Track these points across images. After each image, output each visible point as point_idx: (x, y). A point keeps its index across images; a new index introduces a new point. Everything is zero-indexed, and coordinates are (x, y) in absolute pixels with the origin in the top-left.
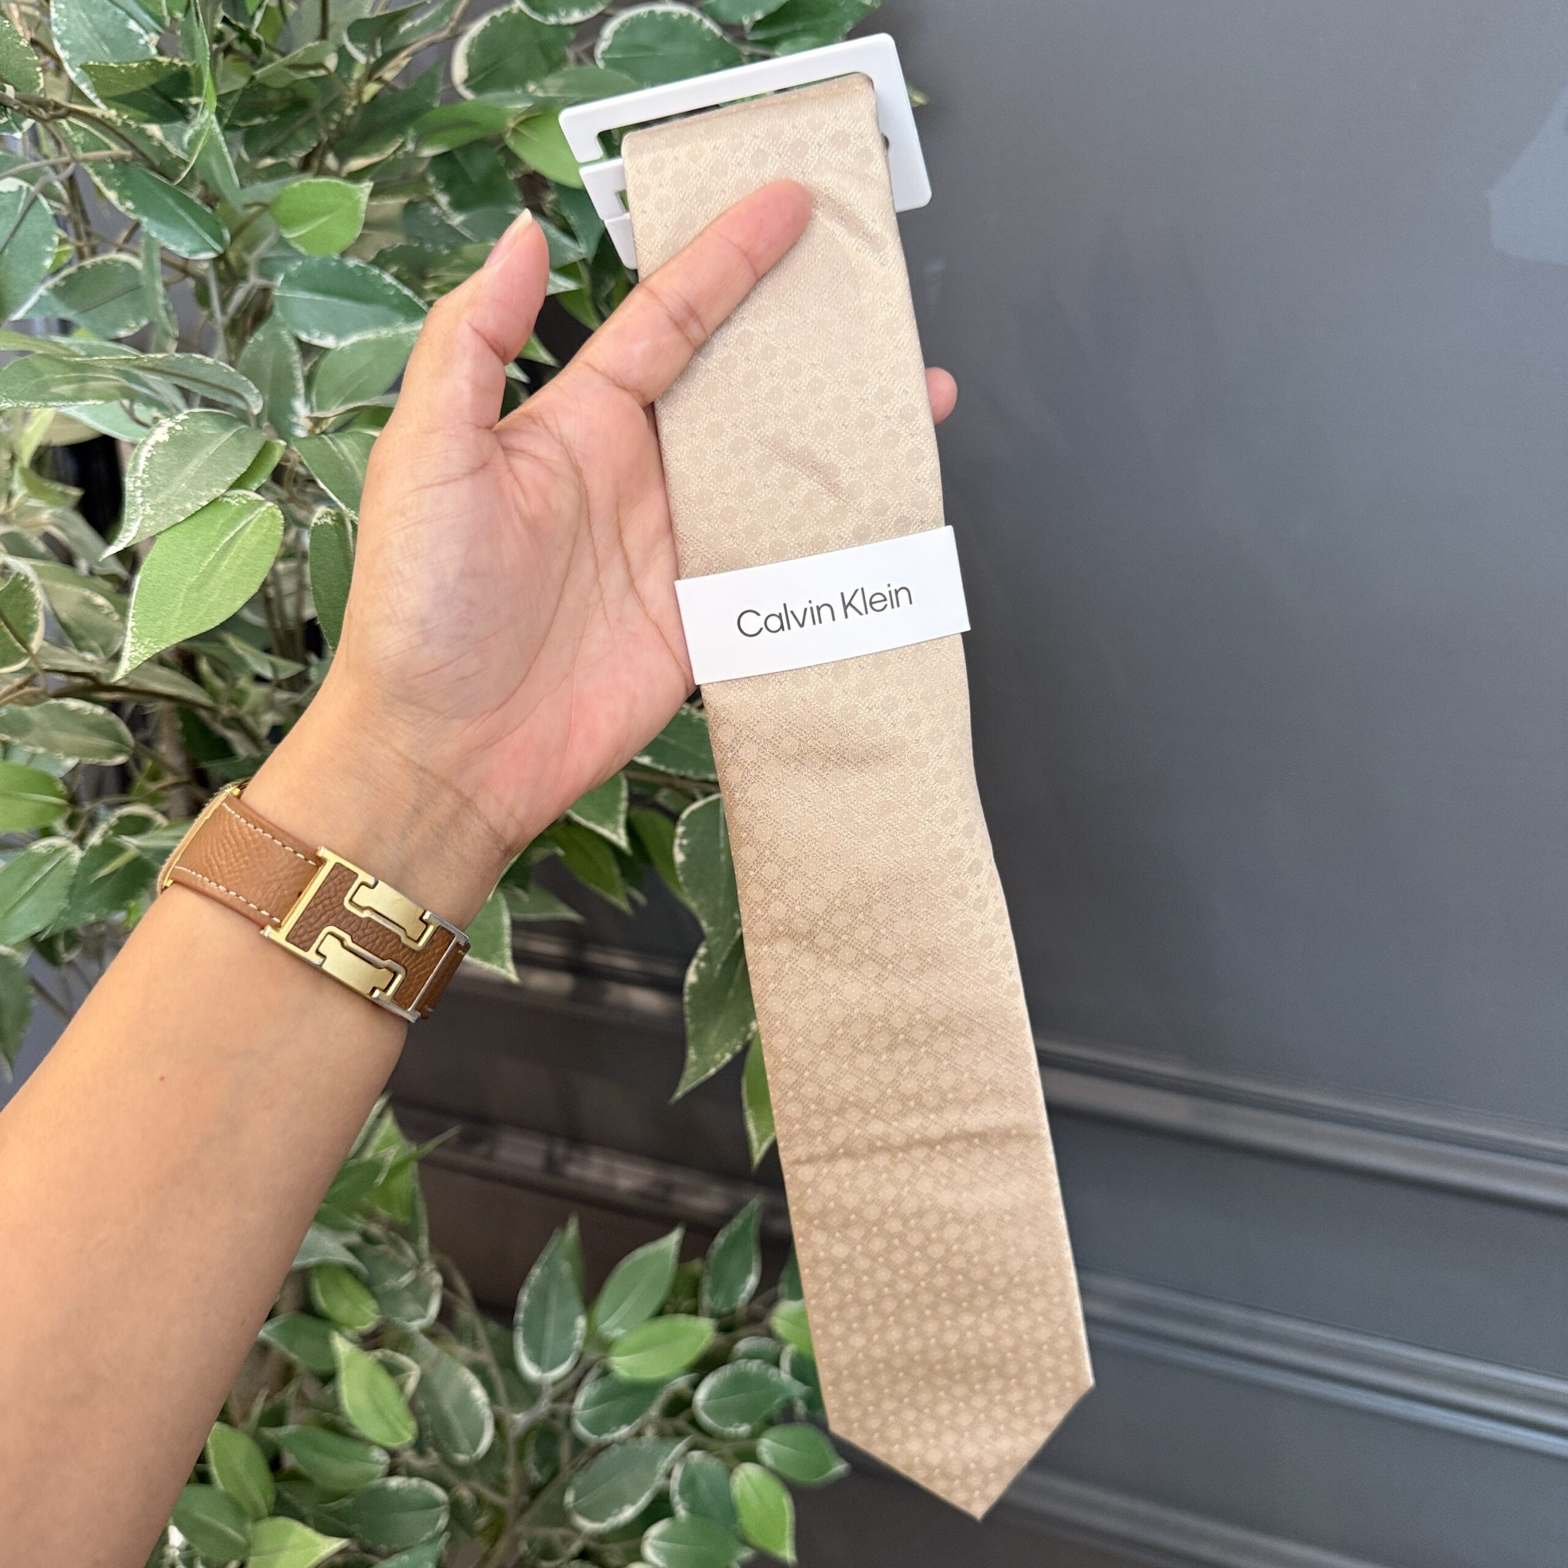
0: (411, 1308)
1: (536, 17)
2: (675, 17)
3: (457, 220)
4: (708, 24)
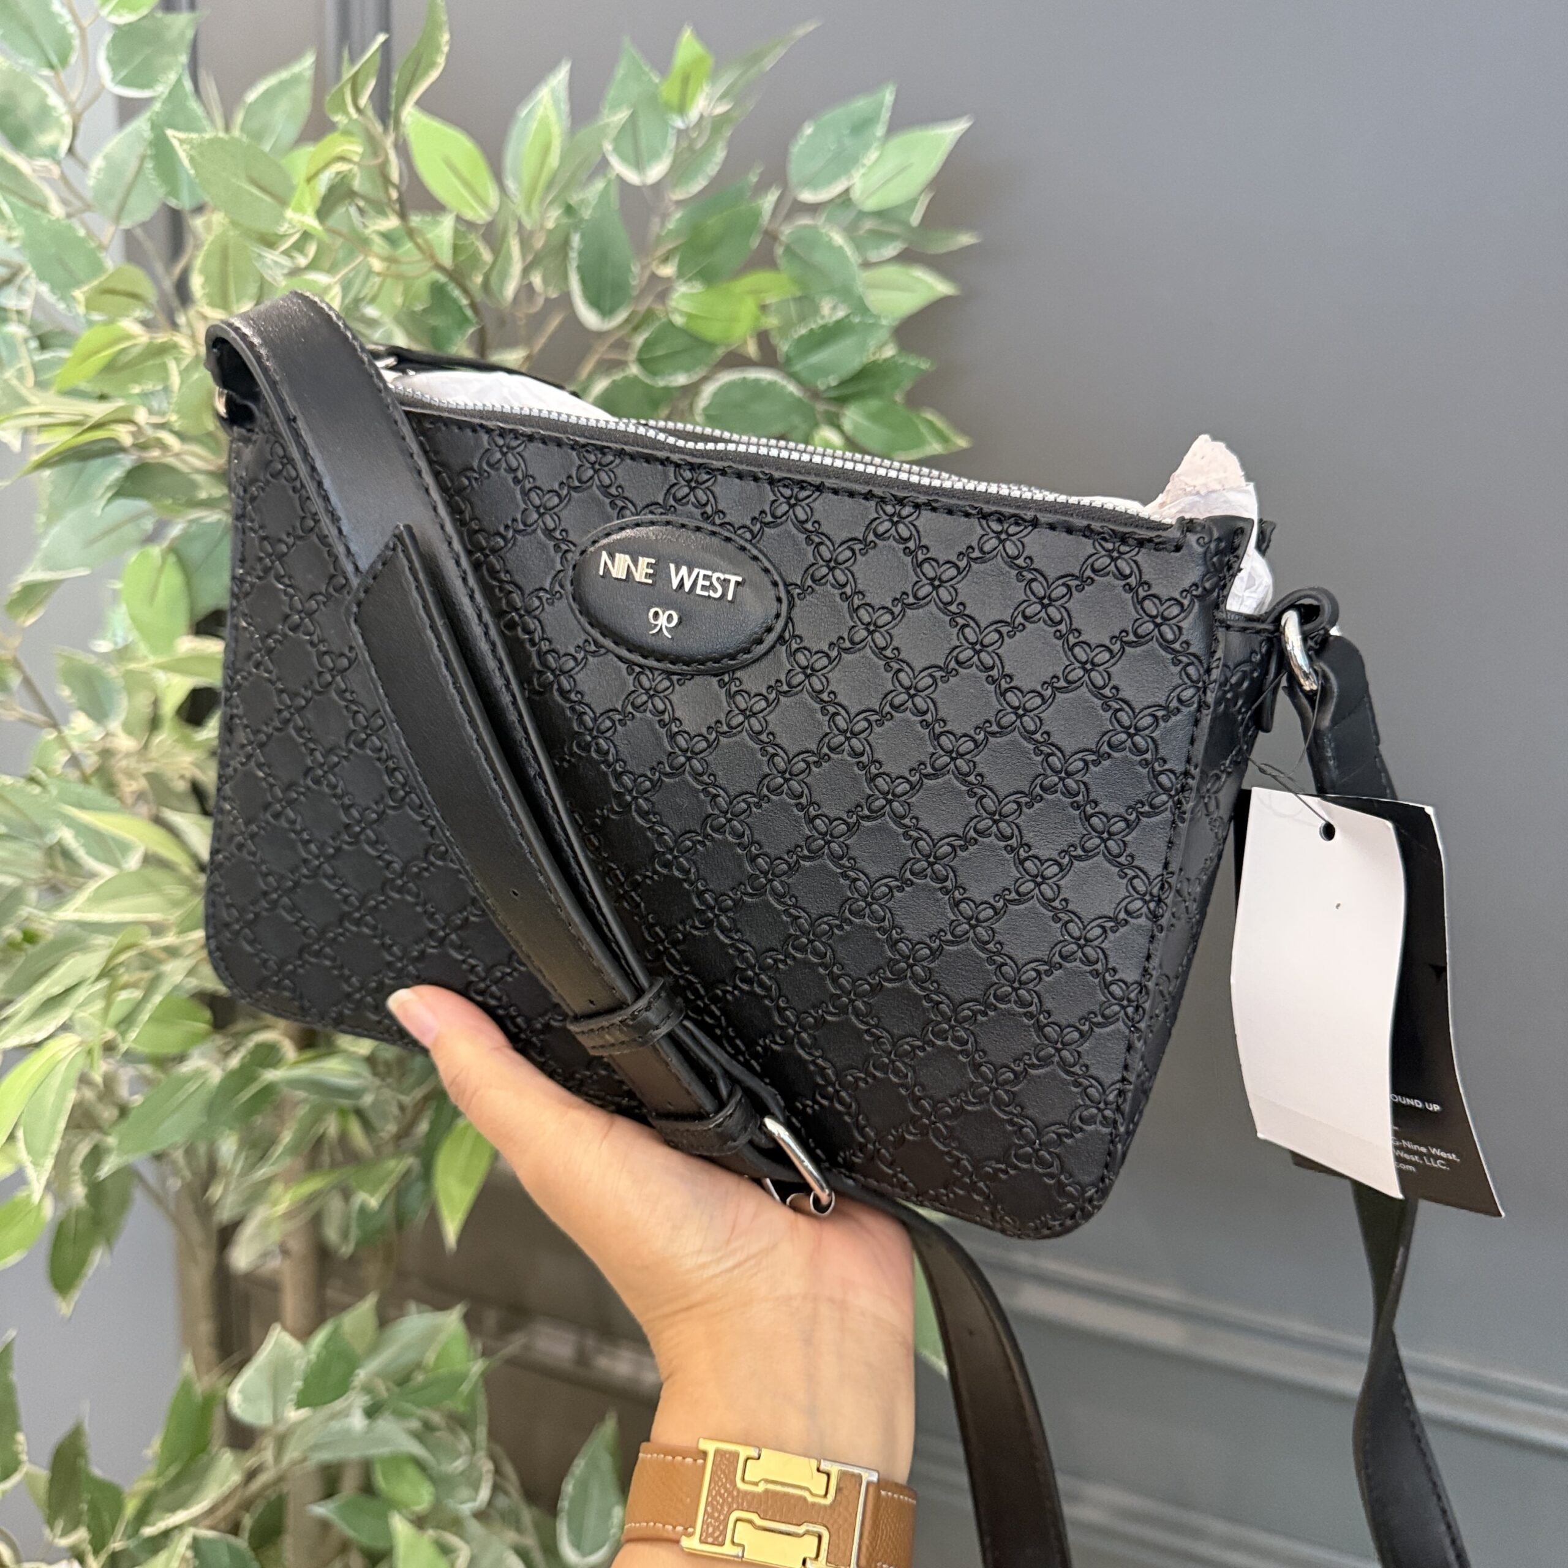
0: (464, 1492)
1: (648, 380)
2: (764, 382)
4: (791, 388)
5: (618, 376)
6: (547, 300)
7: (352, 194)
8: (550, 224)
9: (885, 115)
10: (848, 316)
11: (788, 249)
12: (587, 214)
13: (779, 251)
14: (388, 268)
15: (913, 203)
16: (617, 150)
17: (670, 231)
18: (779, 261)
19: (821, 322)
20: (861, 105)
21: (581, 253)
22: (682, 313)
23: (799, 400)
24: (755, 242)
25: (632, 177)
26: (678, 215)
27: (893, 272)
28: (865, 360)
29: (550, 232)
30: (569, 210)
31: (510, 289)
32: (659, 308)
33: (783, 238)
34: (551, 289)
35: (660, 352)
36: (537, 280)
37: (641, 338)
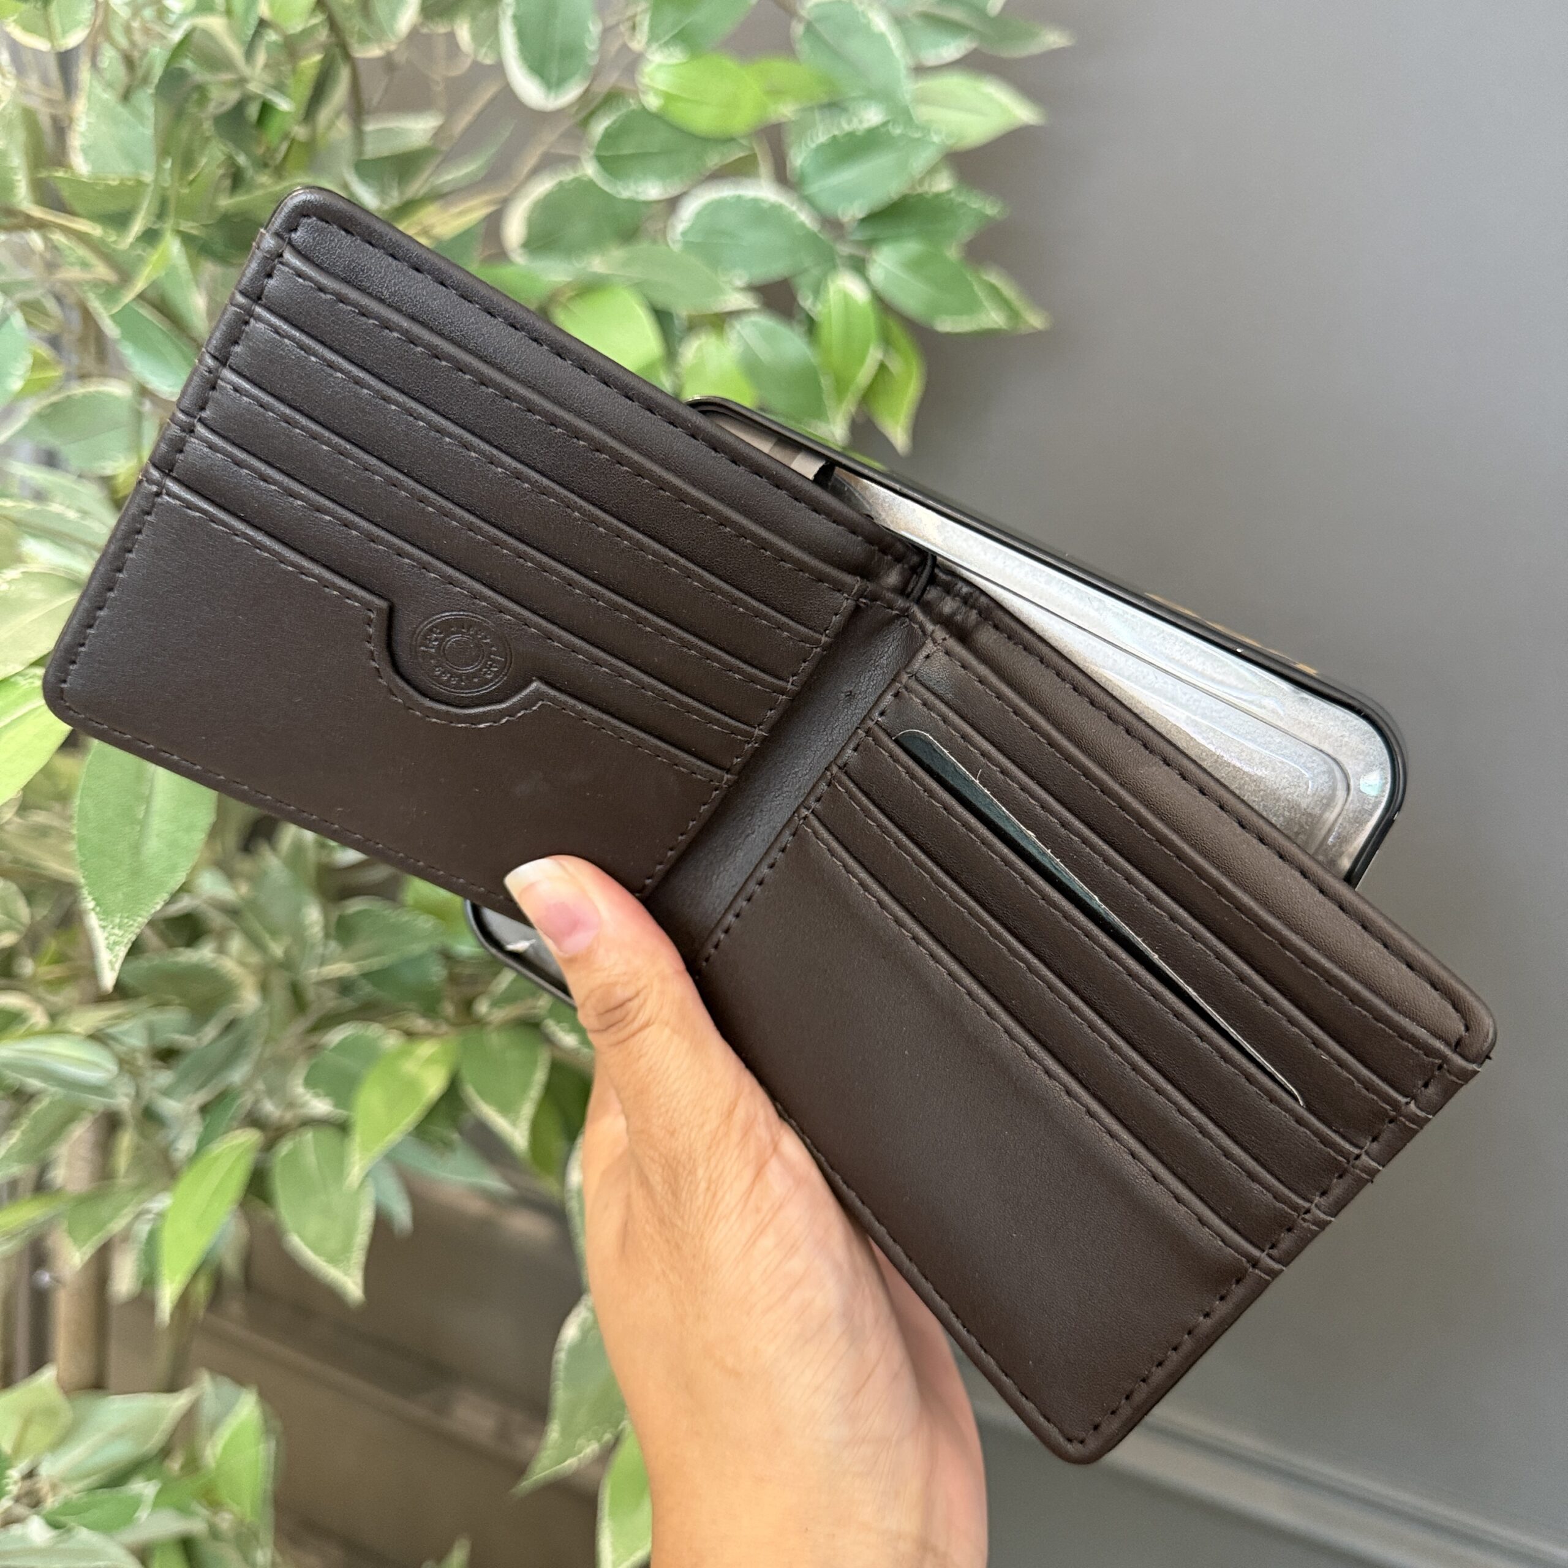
1: (606, 188)
2: (766, 206)
4: (804, 217)
5: (567, 176)
6: (476, 64)
11: (811, 30)
13: (798, 29)
18: (798, 47)
19: (847, 128)
22: (658, 93)
23: (812, 237)
27: (957, 84)
28: (905, 190)
32: (626, 86)
33: (803, 13)
34: (483, 50)
35: (626, 151)
36: (464, 32)
37: (600, 127)
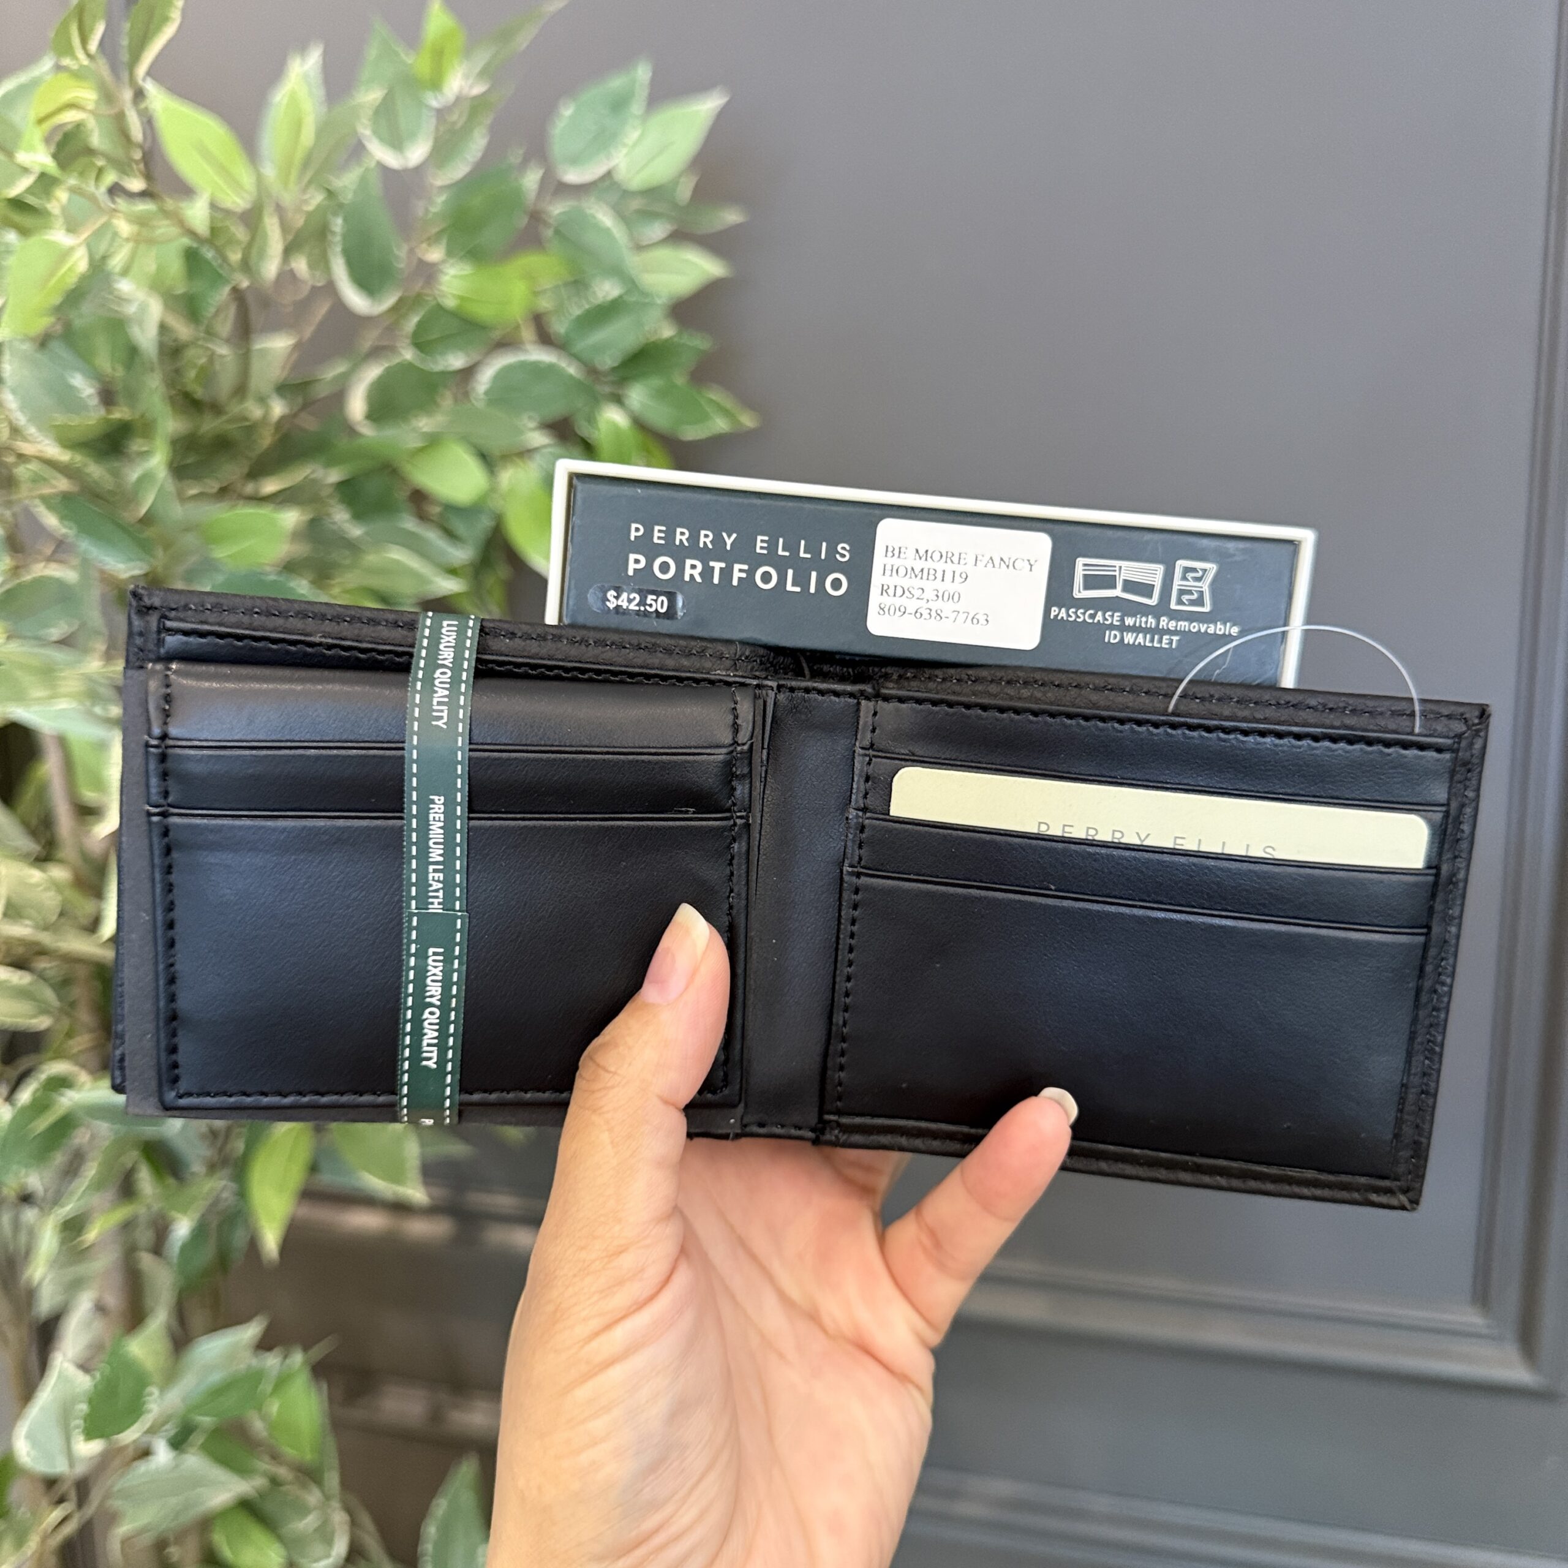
0: (316, 1549)
1: (422, 367)
2: (543, 365)
3: (356, 531)
4: (572, 370)
5: (391, 362)
6: (314, 288)
7: (90, 152)
8: (310, 208)
9: (642, 94)
10: (620, 297)
11: (557, 232)
12: (348, 197)
13: (549, 233)
14: (139, 234)
15: (675, 182)
16: (375, 132)
17: (434, 213)
18: (547, 243)
19: (596, 301)
20: (616, 83)
21: (345, 237)
22: (454, 296)
23: (578, 384)
24: (523, 221)
25: (391, 159)
26: (441, 199)
27: (664, 255)
28: (642, 340)
29: (309, 214)
30: (331, 194)
31: (271, 268)
32: (427, 291)
33: (551, 221)
35: (435, 335)
36: (299, 265)
37: (412, 322)
